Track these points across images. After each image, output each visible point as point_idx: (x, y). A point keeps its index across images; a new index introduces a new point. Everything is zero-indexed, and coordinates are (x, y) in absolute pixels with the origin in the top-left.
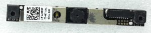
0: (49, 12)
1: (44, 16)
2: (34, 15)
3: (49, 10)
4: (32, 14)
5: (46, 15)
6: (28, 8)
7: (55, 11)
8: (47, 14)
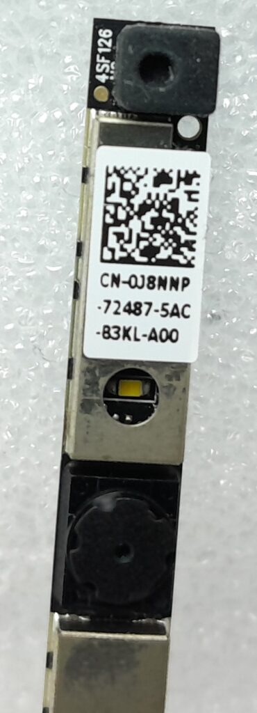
0: (153, 337)
1: (126, 295)
2: (135, 224)
3: (170, 336)
4: (144, 208)
5: (134, 309)
6: (189, 178)
7: (160, 380)
8: (143, 324)
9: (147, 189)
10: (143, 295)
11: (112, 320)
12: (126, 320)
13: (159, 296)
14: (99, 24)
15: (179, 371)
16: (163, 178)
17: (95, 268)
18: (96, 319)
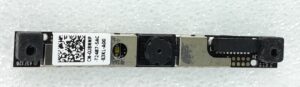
9: (64, 51)
10: (93, 50)
11: (100, 58)
12: (100, 54)
13: (93, 45)
14: (15, 65)
15: (113, 38)
16: (61, 46)
17: (86, 63)
18: (100, 62)
